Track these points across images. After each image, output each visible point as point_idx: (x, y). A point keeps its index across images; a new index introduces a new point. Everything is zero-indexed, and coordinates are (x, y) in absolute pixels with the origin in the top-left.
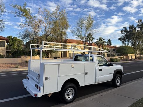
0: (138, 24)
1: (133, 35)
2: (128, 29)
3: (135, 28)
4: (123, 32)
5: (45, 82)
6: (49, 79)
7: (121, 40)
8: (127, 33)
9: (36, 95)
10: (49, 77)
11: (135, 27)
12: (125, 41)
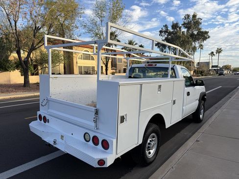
0: (184, 22)
1: (177, 38)
2: (170, 29)
3: (180, 28)
4: (163, 34)
5: (121, 126)
6: (126, 121)
7: (159, 47)
8: (168, 35)
9: (102, 162)
10: (126, 115)
11: (180, 26)
12: (165, 49)
